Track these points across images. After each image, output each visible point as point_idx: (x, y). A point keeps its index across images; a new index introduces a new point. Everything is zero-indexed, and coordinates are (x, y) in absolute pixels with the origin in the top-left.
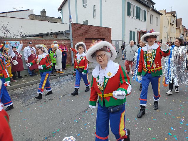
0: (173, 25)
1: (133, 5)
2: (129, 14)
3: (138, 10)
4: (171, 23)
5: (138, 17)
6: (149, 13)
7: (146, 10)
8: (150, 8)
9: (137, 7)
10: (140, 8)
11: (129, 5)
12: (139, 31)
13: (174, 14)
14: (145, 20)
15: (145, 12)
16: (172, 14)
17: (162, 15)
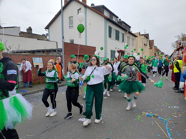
0: (146, 45)
1: (113, 29)
2: (110, 36)
3: (117, 33)
4: (144, 44)
5: (117, 38)
6: (127, 35)
7: (124, 33)
8: (127, 31)
9: (116, 31)
10: (118, 32)
11: (110, 29)
12: (119, 50)
13: (147, 36)
14: (123, 41)
15: (123, 34)
16: (145, 36)
17: (137, 37)
